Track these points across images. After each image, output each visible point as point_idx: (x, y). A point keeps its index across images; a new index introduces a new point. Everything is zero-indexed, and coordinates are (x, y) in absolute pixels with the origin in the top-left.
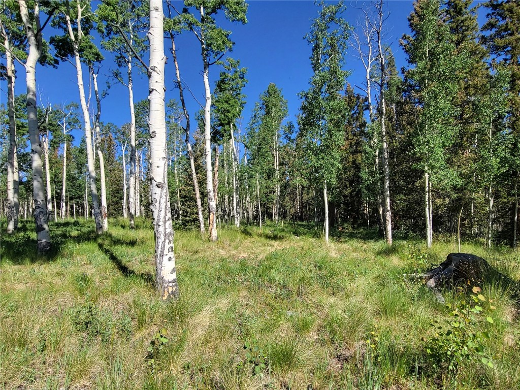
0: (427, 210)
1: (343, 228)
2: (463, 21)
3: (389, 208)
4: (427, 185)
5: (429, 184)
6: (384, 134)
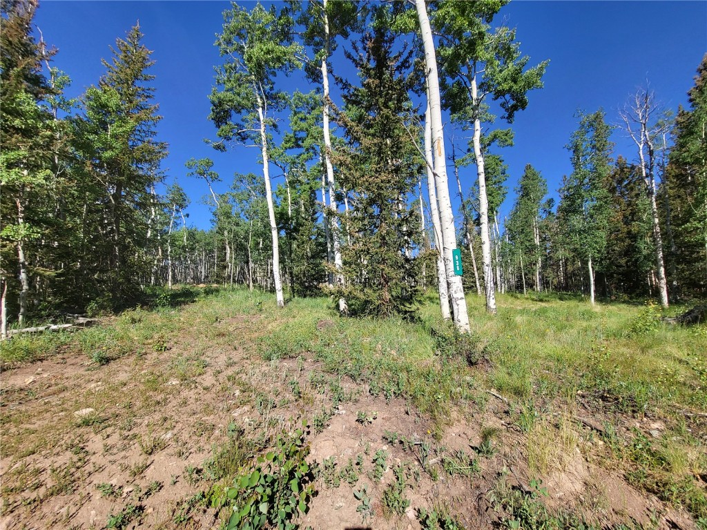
3: (663, 276)
6: (655, 210)
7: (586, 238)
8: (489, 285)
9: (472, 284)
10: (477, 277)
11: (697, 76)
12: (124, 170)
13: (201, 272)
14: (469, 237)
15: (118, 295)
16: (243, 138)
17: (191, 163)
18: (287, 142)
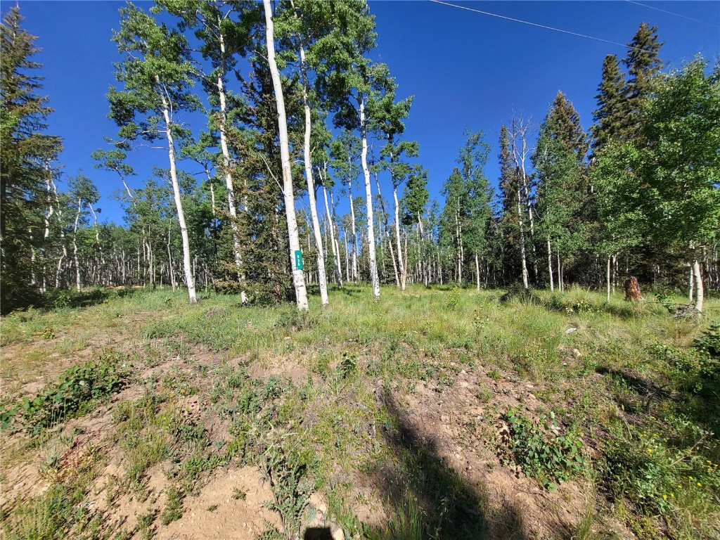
3: (525, 267)
12: (7, 167)
13: (121, 274)
15: (8, 298)
16: (151, 137)
17: (99, 154)
18: (204, 141)
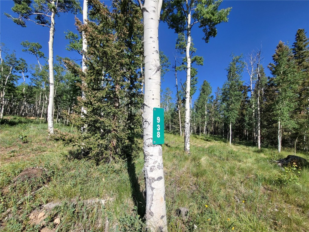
0: (279, 136)
1: (235, 140)
2: (302, 53)
3: (259, 134)
4: (279, 126)
5: (280, 126)
6: (259, 104)
7: (231, 113)
8: (187, 135)
9: (178, 130)
10: (181, 127)
11: (276, 49)
14: (179, 107)
